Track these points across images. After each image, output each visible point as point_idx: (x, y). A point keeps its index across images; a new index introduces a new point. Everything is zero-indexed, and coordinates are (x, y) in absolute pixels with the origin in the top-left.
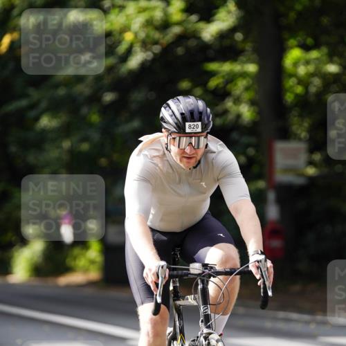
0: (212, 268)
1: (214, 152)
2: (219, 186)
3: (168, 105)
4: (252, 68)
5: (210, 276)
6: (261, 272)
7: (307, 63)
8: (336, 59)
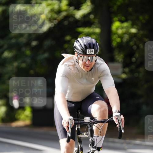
0: (95, 119)
1: (99, 64)
2: (100, 80)
3: (78, 41)
4: (98, 30)
5: (94, 123)
6: (118, 121)
7: (122, 28)
8: (135, 26)
